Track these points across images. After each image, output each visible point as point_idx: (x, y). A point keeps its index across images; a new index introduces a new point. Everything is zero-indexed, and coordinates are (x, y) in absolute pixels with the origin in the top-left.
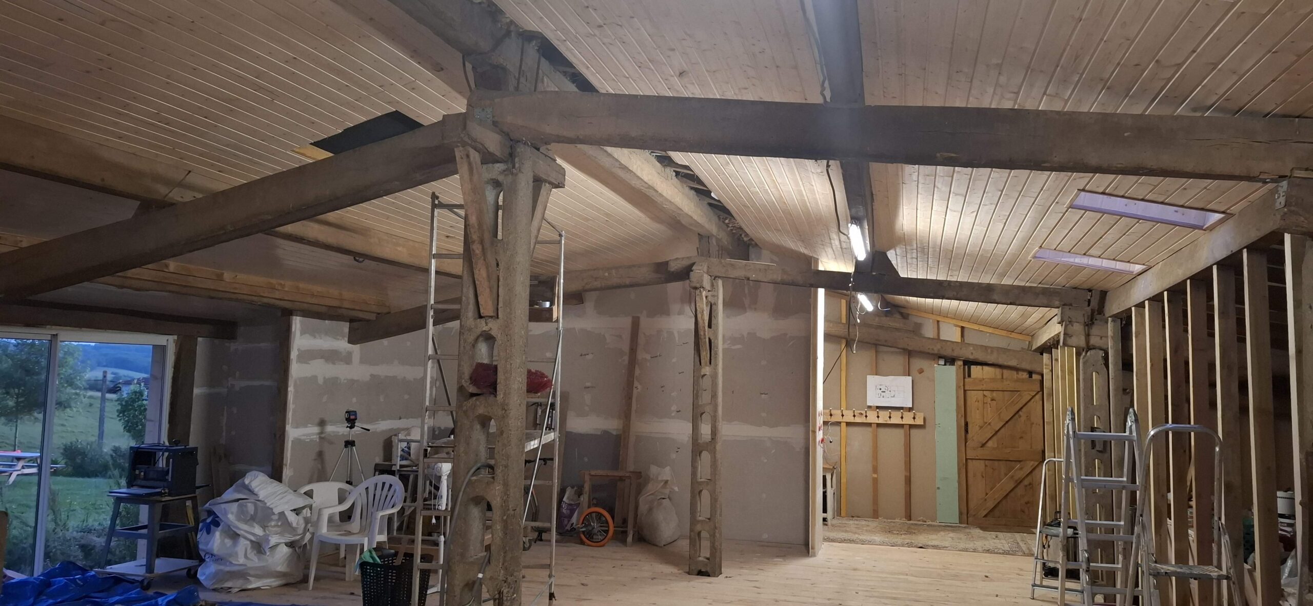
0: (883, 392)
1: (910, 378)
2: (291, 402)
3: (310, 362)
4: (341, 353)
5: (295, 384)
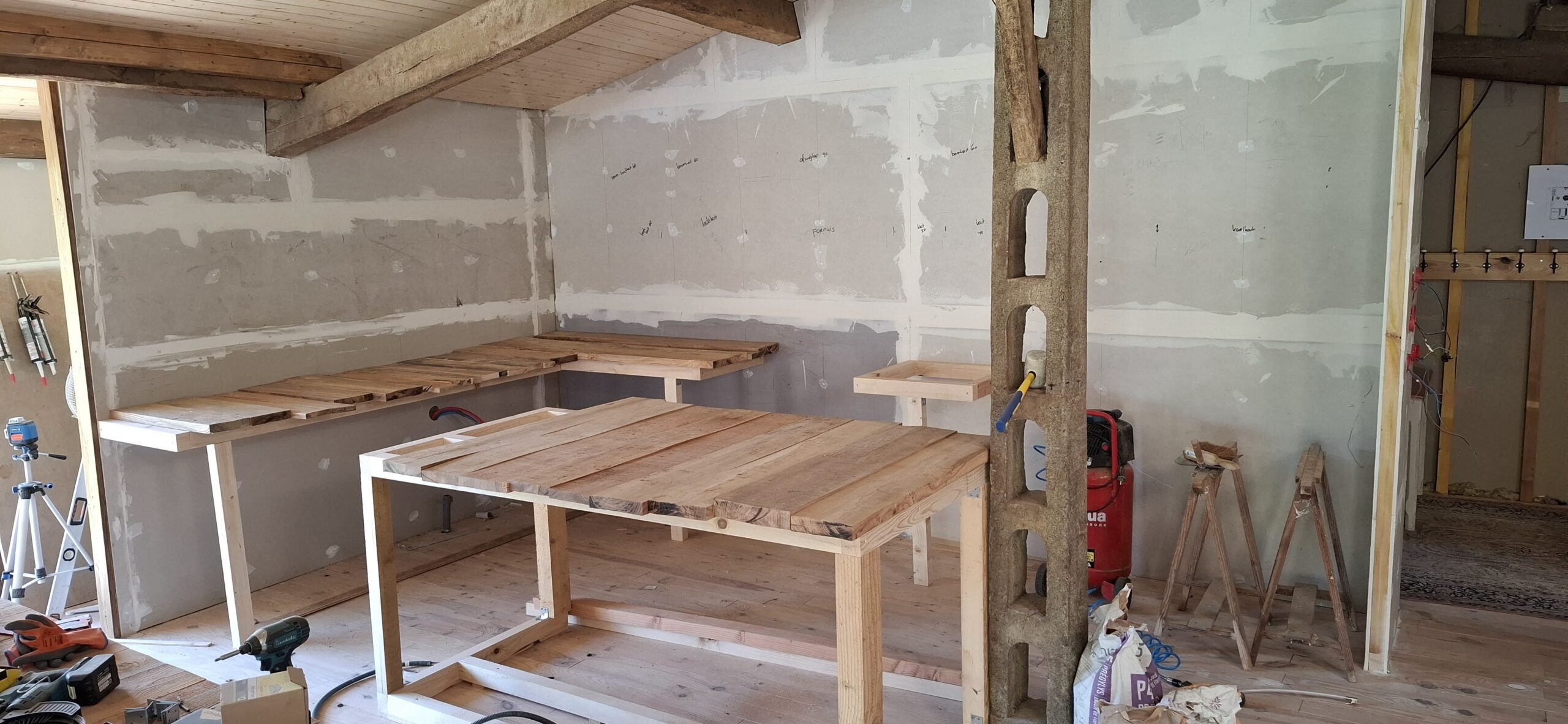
2: (96, 288)
3: (145, 200)
4: (249, 176)
5: (103, 252)
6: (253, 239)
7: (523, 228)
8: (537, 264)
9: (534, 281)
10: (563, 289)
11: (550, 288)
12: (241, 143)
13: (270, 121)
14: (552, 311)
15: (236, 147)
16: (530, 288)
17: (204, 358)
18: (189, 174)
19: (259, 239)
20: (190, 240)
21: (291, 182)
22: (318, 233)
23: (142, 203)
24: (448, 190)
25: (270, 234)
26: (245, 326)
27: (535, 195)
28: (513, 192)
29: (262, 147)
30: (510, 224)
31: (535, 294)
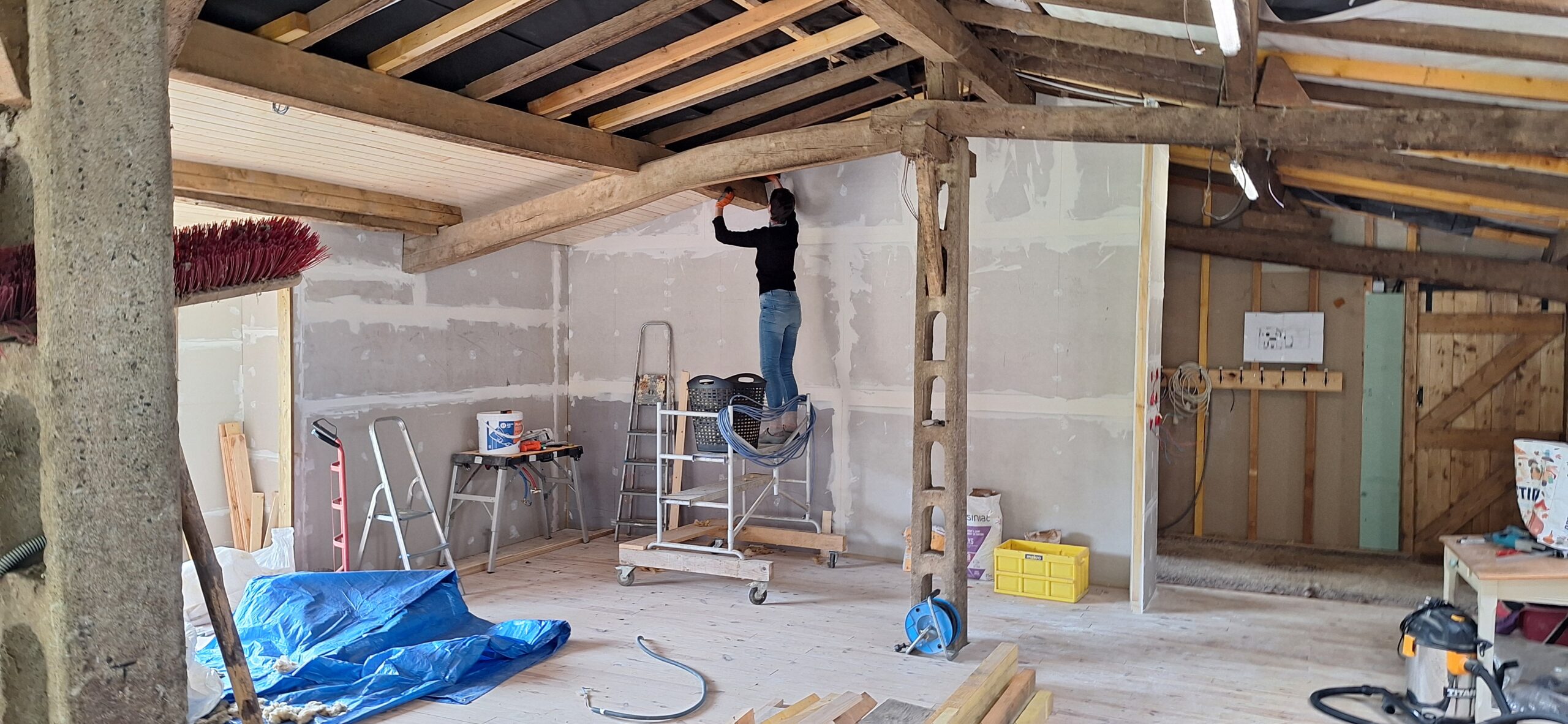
0: (1271, 339)
1: (1320, 317)
2: (301, 360)
3: (331, 299)
4: (391, 286)
5: (307, 333)
6: (390, 329)
7: (551, 329)
8: (558, 360)
9: (556, 370)
10: (576, 379)
11: (565, 377)
12: (388, 263)
13: (407, 249)
14: (566, 394)
15: (384, 265)
16: (553, 376)
17: (357, 412)
18: (358, 283)
19: (393, 330)
20: (355, 329)
21: (414, 291)
22: (427, 328)
23: (328, 301)
24: (508, 301)
25: (400, 327)
26: (381, 390)
27: (560, 307)
28: (545, 304)
29: (400, 266)
30: (543, 326)
31: (556, 380)
